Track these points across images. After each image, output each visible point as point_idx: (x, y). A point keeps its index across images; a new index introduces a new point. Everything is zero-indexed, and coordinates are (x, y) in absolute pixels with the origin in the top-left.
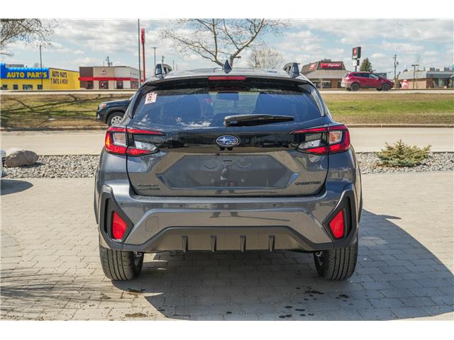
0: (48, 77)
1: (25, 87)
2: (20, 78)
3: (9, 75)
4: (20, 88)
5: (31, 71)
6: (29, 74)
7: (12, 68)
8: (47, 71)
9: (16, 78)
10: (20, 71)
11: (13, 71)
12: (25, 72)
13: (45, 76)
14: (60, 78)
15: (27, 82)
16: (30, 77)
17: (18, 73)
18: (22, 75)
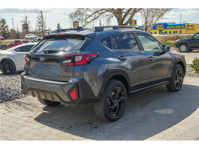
0: (184, 28)
1: (174, 32)
2: (172, 28)
3: (168, 27)
4: (172, 33)
5: (177, 25)
6: (176, 27)
7: (169, 24)
8: (184, 25)
9: (171, 28)
10: (172, 25)
11: (170, 26)
12: (175, 26)
13: (183, 27)
14: (190, 28)
15: (175, 30)
16: (177, 28)
17: (172, 26)
18: (173, 27)
